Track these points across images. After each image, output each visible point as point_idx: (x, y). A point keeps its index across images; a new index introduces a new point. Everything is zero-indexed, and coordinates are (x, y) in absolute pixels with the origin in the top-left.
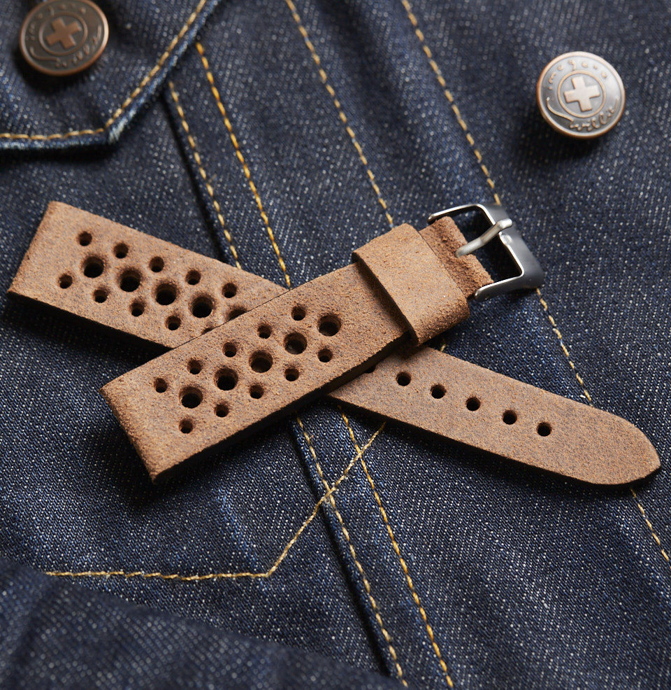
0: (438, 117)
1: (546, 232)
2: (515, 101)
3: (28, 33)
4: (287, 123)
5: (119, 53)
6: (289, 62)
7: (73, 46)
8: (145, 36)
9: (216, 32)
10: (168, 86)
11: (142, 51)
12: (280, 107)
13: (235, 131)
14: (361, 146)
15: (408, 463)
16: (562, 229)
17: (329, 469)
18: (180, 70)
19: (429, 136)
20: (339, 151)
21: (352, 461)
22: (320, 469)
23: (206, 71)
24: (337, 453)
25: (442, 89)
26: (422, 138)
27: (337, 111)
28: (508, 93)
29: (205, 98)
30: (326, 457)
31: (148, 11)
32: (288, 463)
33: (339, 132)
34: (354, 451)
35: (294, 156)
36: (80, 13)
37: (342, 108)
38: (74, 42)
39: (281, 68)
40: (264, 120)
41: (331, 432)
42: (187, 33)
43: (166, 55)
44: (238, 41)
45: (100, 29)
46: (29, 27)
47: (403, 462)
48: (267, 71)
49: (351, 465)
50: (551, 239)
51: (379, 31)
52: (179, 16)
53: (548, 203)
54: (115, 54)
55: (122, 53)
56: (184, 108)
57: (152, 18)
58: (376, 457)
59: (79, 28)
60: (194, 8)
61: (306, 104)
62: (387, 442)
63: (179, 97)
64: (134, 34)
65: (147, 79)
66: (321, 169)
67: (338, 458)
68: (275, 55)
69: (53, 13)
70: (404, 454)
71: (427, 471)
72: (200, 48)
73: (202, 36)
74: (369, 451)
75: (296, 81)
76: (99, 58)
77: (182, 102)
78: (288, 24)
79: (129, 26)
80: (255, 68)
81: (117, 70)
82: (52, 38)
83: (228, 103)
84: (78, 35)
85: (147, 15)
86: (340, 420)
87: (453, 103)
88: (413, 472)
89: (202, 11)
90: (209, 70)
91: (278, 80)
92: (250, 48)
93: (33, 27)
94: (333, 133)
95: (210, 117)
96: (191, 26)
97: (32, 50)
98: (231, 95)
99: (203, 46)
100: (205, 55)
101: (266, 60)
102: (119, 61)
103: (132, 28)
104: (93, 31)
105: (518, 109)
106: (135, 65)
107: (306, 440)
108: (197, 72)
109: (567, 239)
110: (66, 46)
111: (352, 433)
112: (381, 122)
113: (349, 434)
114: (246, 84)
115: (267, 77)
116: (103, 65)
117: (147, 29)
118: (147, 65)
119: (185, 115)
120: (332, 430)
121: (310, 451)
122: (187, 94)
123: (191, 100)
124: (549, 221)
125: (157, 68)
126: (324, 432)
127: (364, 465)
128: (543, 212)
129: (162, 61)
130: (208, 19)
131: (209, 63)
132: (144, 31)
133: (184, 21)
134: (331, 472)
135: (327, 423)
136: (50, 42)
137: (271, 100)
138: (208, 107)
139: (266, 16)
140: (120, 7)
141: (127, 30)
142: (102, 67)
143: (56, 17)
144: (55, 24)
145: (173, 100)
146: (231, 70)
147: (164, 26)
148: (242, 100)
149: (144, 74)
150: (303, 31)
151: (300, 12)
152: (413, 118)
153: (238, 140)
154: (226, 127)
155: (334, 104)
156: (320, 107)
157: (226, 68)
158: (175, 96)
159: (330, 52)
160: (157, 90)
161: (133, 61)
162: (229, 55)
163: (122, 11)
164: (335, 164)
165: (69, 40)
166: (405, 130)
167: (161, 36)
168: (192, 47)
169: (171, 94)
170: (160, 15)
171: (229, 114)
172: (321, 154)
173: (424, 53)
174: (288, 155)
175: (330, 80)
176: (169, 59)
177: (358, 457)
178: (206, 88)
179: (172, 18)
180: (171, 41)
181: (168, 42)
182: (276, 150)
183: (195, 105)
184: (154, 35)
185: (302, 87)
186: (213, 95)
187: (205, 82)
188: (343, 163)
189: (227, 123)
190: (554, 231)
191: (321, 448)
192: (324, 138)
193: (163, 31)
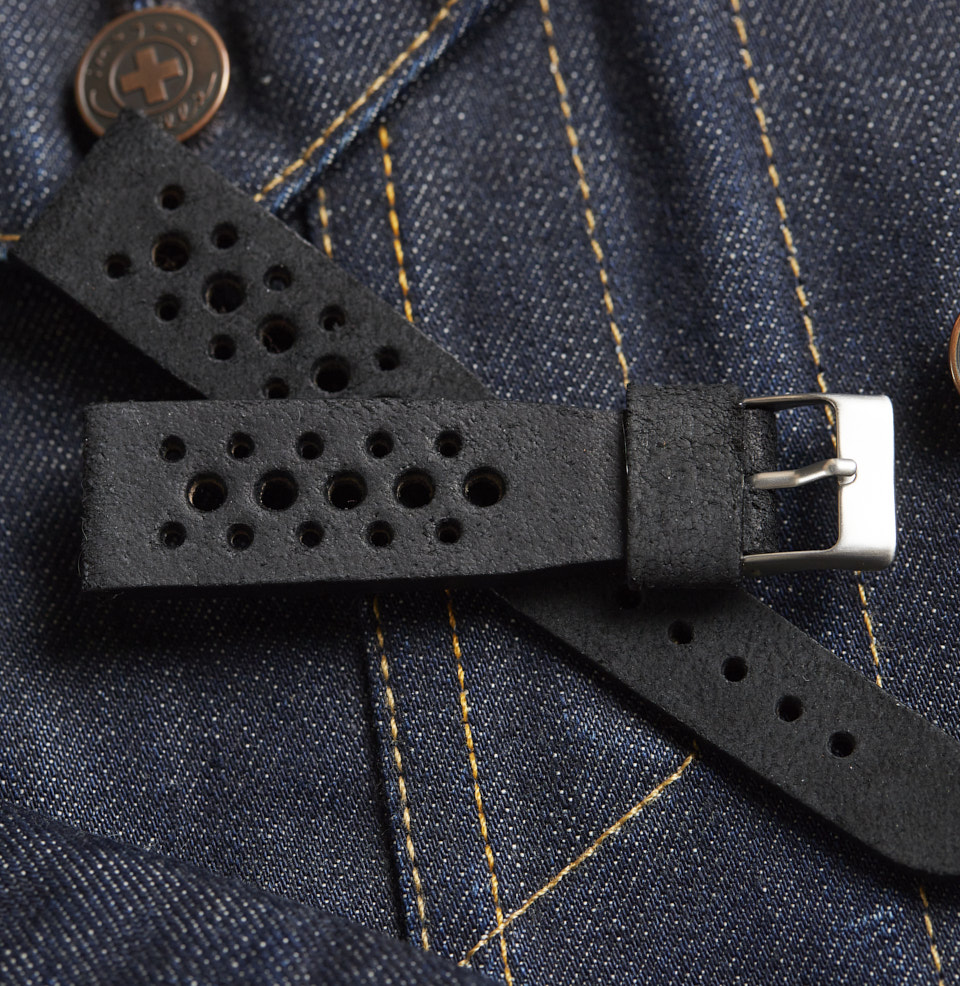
0: (775, 332)
1: (918, 582)
2: (915, 329)
3: (93, 65)
4: (508, 295)
5: (243, 123)
6: (535, 186)
7: (162, 102)
8: (291, 101)
9: (417, 113)
10: (315, 195)
11: (281, 127)
12: (503, 265)
13: (414, 296)
14: (629, 361)
15: (584, 956)
16: (946, 583)
17: (442, 944)
18: (343, 170)
19: (749, 365)
20: (590, 363)
21: (484, 937)
22: (425, 939)
23: (386, 180)
24: (462, 918)
25: (793, 282)
26: (736, 368)
27: (600, 289)
28: (906, 312)
29: (374, 229)
30: (441, 920)
31: (303, 60)
32: (376, 917)
33: (597, 327)
34: (492, 919)
35: (509, 358)
36: (187, 44)
37: (611, 286)
38: (165, 95)
39: (519, 195)
40: (470, 283)
41: (459, 877)
42: (364, 107)
43: (320, 142)
44: (455, 134)
45: (214, 77)
46: (97, 54)
47: (575, 953)
48: (493, 196)
49: (481, 943)
50: (924, 596)
51: (701, 161)
52: (355, 77)
53: (932, 530)
54: (236, 124)
55: (248, 123)
56: (334, 241)
57: (308, 74)
58: (529, 935)
59: (180, 72)
60: (384, 67)
61: (551, 267)
62: (554, 912)
63: (331, 219)
64: (273, 95)
65: (278, 179)
66: (551, 390)
67: (463, 926)
68: (513, 169)
69: (142, 34)
70: (580, 939)
71: (613, 977)
72: (384, 136)
73: (390, 115)
74: (518, 923)
75: (542, 224)
76: (204, 129)
77: (335, 229)
78: (549, 116)
79: (267, 80)
80: (473, 186)
81: (232, 154)
82: (131, 81)
83: (413, 244)
84: (174, 83)
85: (300, 66)
86: (480, 858)
87: (806, 311)
88: (588, 974)
89: (397, 74)
90: (390, 179)
91: (510, 215)
92: (473, 149)
93: (104, 54)
94: (585, 327)
95: (376, 265)
96: (372, 99)
97: (93, 95)
98: (422, 229)
99: (390, 134)
100: (390, 150)
101: (496, 176)
102: (239, 139)
103: (271, 83)
104: (201, 80)
105: (918, 346)
106: (262, 151)
107: (413, 883)
108: (370, 179)
109: (951, 604)
110: (151, 100)
111: (495, 884)
112: (672, 323)
113: (491, 888)
114: (452, 213)
115: (492, 206)
116: (211, 139)
117: (295, 90)
118: (285, 154)
119: (333, 251)
120: (462, 874)
121: (416, 905)
122: (345, 216)
123: (350, 228)
124: (927, 563)
125: (299, 163)
126: (448, 875)
127: (504, 947)
128: (920, 545)
129: (309, 152)
130: (404, 90)
131: (395, 167)
132: (290, 94)
133: (363, 88)
134: (444, 949)
135: (456, 859)
136: (126, 88)
137: (489, 250)
138: (375, 245)
139: (513, 96)
140: (259, 42)
141: (263, 86)
142: (209, 144)
143: (146, 44)
144: (141, 55)
145: (319, 221)
146: (431, 184)
147: (325, 90)
148: (439, 241)
149: (275, 171)
150: (573, 136)
151: (574, 100)
152: (730, 327)
153: (415, 314)
154: (400, 287)
155: (598, 275)
156: (572, 276)
157: (423, 180)
158: (324, 215)
159: (611, 181)
160: (293, 200)
161: (262, 143)
162: (434, 158)
163: (261, 50)
164: (577, 386)
165: (158, 91)
166: (711, 346)
167: (317, 108)
168: (370, 133)
169: (318, 213)
170: (322, 69)
171: (408, 264)
172: (556, 362)
173: (775, 208)
174: (499, 355)
175: (600, 230)
176: (322, 151)
177: (497, 931)
178: (379, 210)
179: (342, 78)
180: (332, 119)
181: (327, 118)
182: (480, 340)
183: (355, 238)
184: (306, 104)
185: (550, 233)
186: (389, 225)
187: (379, 199)
188: (591, 385)
189: (403, 278)
190: (930, 583)
191: (436, 902)
192: (568, 335)
193: (321, 98)
